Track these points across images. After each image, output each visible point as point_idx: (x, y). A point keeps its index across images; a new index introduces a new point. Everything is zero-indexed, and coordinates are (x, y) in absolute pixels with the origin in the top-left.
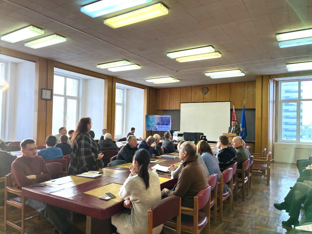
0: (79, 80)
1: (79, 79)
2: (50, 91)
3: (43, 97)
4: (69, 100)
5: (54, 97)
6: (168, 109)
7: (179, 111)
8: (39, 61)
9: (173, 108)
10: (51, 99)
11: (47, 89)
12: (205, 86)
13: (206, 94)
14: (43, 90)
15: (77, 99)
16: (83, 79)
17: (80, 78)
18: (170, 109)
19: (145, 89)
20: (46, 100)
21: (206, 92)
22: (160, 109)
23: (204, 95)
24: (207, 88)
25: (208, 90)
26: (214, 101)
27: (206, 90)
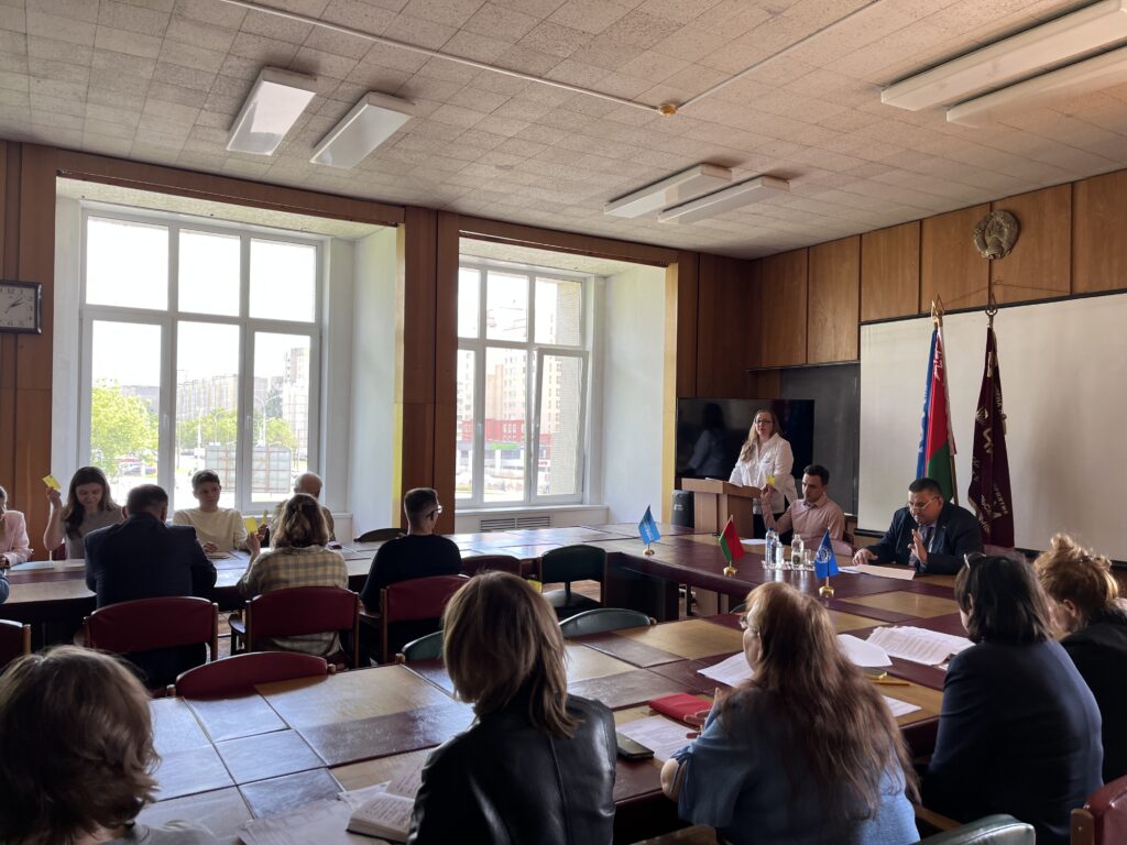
0: (318, 246)
1: (320, 241)
2: (31, 293)
6: (798, 359)
7: (854, 368)
12: (998, 206)
13: (1002, 256)
15: (314, 330)
16: (335, 239)
18: (811, 361)
19: (669, 268)
21: (1005, 246)
22: (765, 364)
23: (996, 264)
24: (1013, 215)
25: (1018, 223)
26: (1055, 295)
27: (1001, 232)
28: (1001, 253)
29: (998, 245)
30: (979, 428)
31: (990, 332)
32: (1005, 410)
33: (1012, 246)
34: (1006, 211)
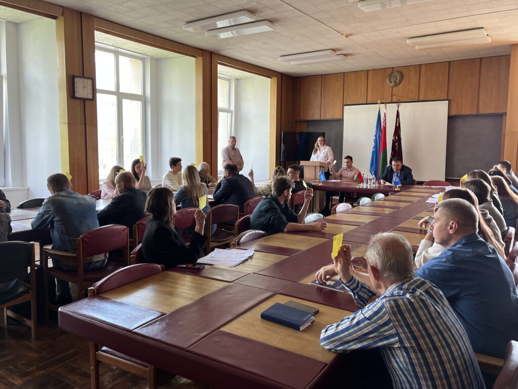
0: (143, 60)
1: (144, 58)
2: (90, 82)
3: (77, 95)
4: (125, 102)
5: (99, 96)
6: (317, 117)
7: (341, 121)
8: (62, 15)
9: (329, 117)
10: (94, 99)
11: (83, 77)
12: (395, 69)
13: (397, 86)
14: (76, 80)
15: (142, 98)
16: (152, 58)
17: (145, 56)
18: (322, 118)
19: (272, 79)
20: (84, 100)
21: (397, 82)
22: (302, 118)
23: (394, 88)
24: (401, 73)
25: (402, 76)
26: (413, 100)
27: (397, 78)
28: (396, 85)
29: (395, 82)
30: (394, 142)
31: (398, 111)
32: (401, 137)
33: (400, 82)
34: (398, 71)
